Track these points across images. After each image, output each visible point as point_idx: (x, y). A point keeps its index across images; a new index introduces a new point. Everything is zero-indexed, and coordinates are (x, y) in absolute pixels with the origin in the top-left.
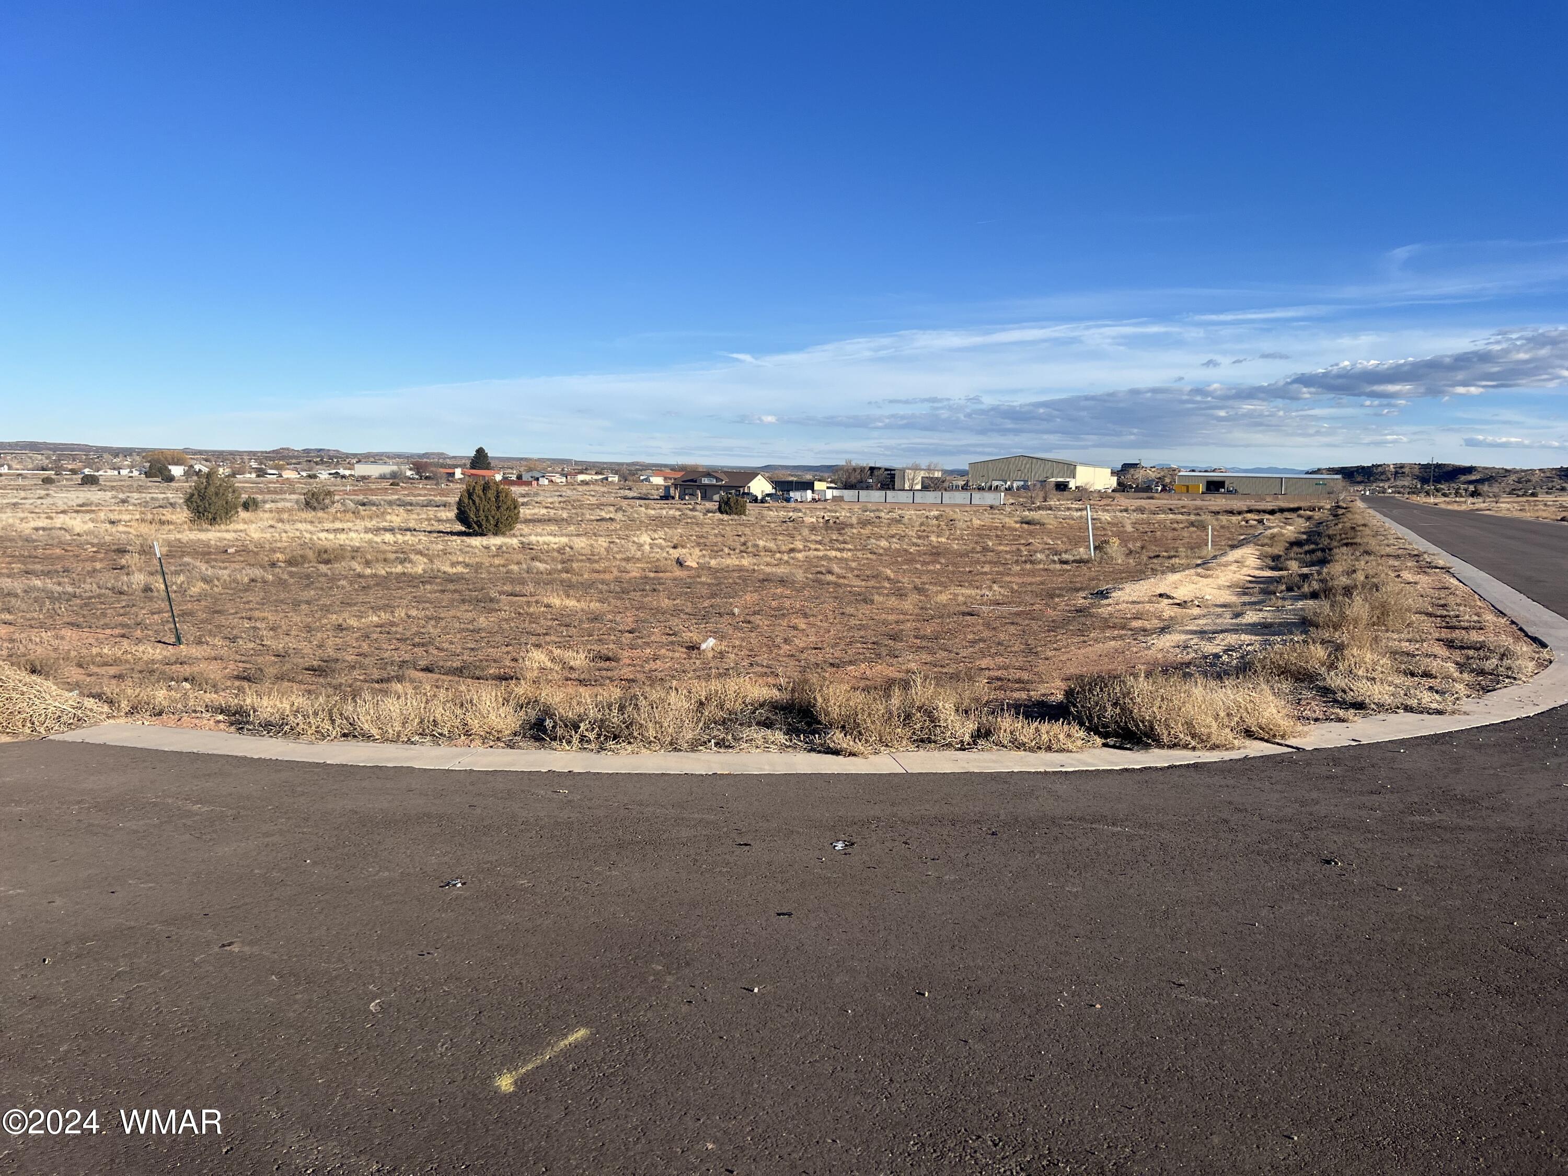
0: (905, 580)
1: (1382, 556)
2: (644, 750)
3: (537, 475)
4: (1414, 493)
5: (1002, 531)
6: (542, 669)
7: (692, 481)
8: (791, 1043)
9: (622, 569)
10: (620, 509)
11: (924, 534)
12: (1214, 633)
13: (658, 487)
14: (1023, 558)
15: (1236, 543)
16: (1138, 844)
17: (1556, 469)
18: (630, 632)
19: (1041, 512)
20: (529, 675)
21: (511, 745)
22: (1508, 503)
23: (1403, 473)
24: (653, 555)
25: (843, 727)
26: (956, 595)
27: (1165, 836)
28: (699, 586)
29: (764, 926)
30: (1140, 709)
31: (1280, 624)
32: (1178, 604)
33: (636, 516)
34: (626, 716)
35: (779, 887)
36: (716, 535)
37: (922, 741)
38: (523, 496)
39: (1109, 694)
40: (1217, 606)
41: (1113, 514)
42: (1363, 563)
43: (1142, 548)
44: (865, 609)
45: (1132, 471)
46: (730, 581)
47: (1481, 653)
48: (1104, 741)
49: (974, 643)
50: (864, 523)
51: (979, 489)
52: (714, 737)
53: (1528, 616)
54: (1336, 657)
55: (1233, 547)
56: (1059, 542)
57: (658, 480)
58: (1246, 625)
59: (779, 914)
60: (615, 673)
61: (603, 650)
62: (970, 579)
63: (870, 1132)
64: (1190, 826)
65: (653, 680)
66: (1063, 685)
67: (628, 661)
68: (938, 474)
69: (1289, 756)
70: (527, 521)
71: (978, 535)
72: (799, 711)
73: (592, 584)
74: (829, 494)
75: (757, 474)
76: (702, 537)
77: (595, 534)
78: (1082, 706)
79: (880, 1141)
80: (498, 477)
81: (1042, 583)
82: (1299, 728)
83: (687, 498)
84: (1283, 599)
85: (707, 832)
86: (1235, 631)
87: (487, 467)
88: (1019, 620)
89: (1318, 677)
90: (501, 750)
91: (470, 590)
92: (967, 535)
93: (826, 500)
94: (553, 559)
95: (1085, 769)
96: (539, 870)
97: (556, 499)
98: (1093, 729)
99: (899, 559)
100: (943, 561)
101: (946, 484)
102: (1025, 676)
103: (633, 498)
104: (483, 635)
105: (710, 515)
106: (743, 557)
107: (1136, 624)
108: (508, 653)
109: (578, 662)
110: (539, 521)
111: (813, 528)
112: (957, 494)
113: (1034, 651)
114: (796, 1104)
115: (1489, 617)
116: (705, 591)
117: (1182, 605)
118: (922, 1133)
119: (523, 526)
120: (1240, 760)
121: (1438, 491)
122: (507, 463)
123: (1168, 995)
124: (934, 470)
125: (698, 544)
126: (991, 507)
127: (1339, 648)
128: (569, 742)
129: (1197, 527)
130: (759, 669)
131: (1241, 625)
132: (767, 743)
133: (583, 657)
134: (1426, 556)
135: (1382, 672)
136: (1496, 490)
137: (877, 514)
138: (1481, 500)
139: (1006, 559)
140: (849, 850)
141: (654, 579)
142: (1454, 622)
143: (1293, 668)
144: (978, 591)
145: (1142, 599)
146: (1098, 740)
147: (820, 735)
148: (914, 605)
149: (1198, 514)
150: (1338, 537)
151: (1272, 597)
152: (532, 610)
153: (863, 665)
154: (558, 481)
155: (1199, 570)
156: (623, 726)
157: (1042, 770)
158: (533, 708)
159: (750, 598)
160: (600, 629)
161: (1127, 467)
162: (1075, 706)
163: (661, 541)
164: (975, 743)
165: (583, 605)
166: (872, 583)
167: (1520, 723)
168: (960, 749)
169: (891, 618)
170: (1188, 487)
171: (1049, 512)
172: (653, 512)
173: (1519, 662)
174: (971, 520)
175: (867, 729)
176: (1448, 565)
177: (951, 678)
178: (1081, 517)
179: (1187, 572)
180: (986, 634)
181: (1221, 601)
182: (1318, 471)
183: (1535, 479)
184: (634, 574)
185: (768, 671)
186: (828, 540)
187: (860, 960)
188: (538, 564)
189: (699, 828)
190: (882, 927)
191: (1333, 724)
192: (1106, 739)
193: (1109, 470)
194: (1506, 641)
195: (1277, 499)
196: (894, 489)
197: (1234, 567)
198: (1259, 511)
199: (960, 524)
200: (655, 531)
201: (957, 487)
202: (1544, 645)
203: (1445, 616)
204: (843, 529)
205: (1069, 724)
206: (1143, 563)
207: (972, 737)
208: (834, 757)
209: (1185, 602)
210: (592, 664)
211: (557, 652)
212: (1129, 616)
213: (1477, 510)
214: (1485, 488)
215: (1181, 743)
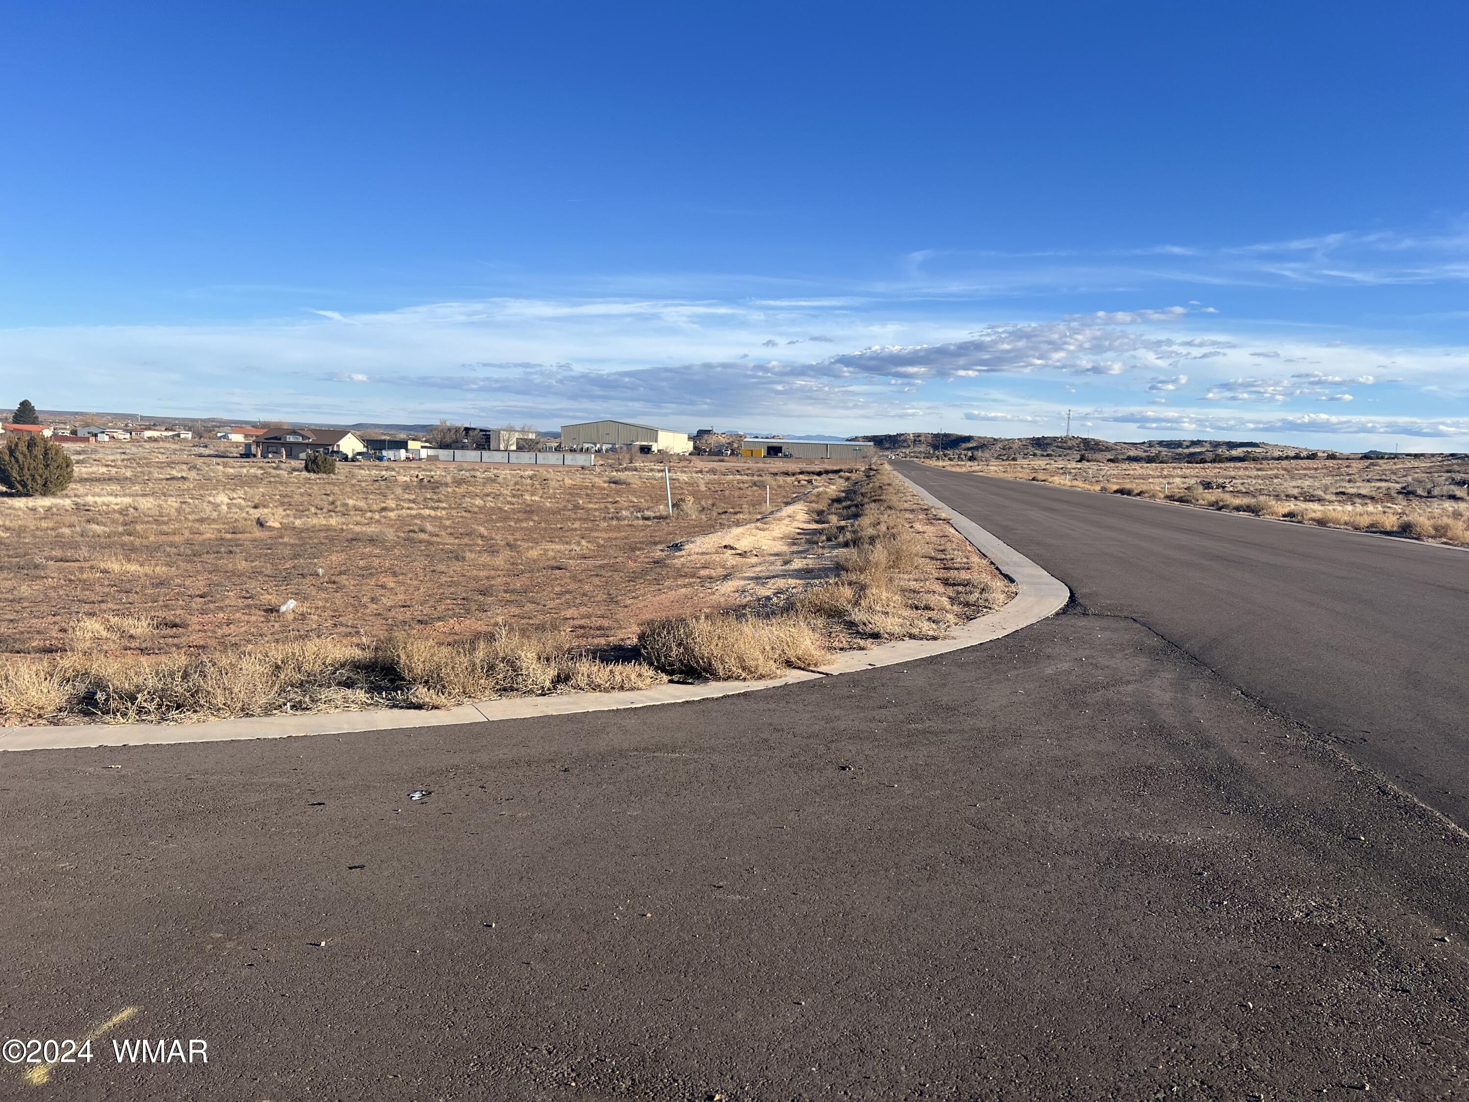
0: (499, 537)
1: (901, 510)
2: (212, 718)
3: (94, 430)
4: (928, 458)
5: (591, 490)
6: (97, 639)
7: (275, 438)
8: (357, 990)
9: (195, 530)
10: (193, 467)
11: (519, 493)
12: (767, 578)
13: (237, 445)
14: (611, 515)
15: (789, 500)
16: (692, 767)
17: (1029, 439)
18: (201, 597)
19: (627, 473)
20: (80, 646)
21: (55, 722)
22: (995, 466)
23: (920, 441)
24: (231, 515)
25: (427, 682)
26: (546, 550)
27: (716, 758)
28: (281, 547)
29: (334, 881)
30: (700, 647)
31: (820, 569)
32: (740, 554)
33: (212, 474)
34: (191, 684)
35: (353, 842)
36: (302, 495)
37: (505, 690)
38: (79, 453)
39: (674, 636)
40: (771, 555)
41: (689, 475)
42: (886, 516)
43: (713, 505)
44: (457, 566)
45: (706, 436)
46: (316, 541)
47: (968, 588)
48: (670, 678)
49: (560, 595)
50: (459, 482)
51: (571, 451)
52: (290, 701)
53: (1002, 557)
54: (860, 596)
55: (787, 504)
56: (643, 500)
57: (237, 438)
58: (793, 571)
59: (350, 868)
60: (183, 640)
61: (170, 616)
62: (560, 535)
63: (432, 1062)
64: (736, 747)
65: (224, 646)
66: (637, 629)
67: (198, 627)
68: (532, 436)
69: (820, 681)
70: (82, 480)
71: (570, 494)
72: (382, 669)
73: (159, 547)
74: (424, 453)
75: (347, 433)
76: (287, 496)
77: (164, 495)
78: (652, 648)
79: (440, 1068)
80: (48, 433)
81: (626, 538)
82: (829, 656)
83: (270, 456)
84: (823, 548)
85: (278, 796)
86: (784, 576)
87: (34, 421)
88: (603, 572)
89: (846, 613)
90: (42, 728)
91: (9, 556)
92: (560, 494)
93: (420, 459)
94: (114, 521)
95: (652, 704)
96: (84, 850)
97: (118, 456)
98: (661, 668)
99: (494, 517)
100: (536, 518)
101: (540, 446)
102: (606, 623)
103: (209, 456)
104: (25, 605)
105: (296, 473)
106: (331, 517)
107: (703, 573)
108: (55, 623)
109: (139, 630)
110: (98, 480)
111: (406, 487)
112: (550, 455)
113: (615, 600)
114: (359, 1048)
115: (975, 559)
116: (287, 552)
117: (743, 555)
118: (482, 1054)
119: (78, 486)
120: (781, 687)
121: (945, 456)
122: (58, 417)
123: (709, 897)
124: (528, 432)
125: (282, 504)
126: (583, 468)
127: (863, 588)
128: (124, 715)
129: (759, 486)
130: (343, 629)
131: (789, 570)
132: (347, 702)
133: (145, 625)
134: (933, 510)
135: (894, 607)
136: (987, 455)
137: (472, 473)
138: (976, 463)
139: (595, 516)
140: (426, 799)
141: (230, 540)
142: (950, 564)
143: (827, 606)
144: (567, 547)
145: (710, 551)
146: (665, 677)
147: (402, 691)
148: (505, 562)
149: (761, 476)
150: (869, 495)
151: (815, 546)
152: (85, 576)
153: (452, 621)
154: (121, 437)
155: (759, 524)
156: (188, 694)
157: (615, 708)
158: (83, 681)
159: (336, 558)
160: (166, 595)
161: (702, 433)
162: (645, 648)
163: (240, 500)
164: (555, 688)
165: (148, 569)
166: (466, 540)
167: (991, 644)
168: (541, 695)
169: (482, 574)
170: (752, 451)
171: (635, 473)
172: (231, 471)
173: (994, 594)
174: (563, 480)
175: (450, 682)
176: (948, 517)
177: (536, 629)
178: (662, 478)
179: (748, 526)
180: (572, 586)
181: (775, 550)
182: (855, 439)
183: (1015, 446)
184: (208, 535)
185: (353, 631)
186: (422, 498)
187: (431, 902)
188: (95, 527)
189: (269, 792)
190: (454, 867)
191: (855, 652)
192: (671, 676)
193: (686, 436)
194: (985, 578)
195: (823, 462)
196: (489, 449)
197: (786, 521)
198: (809, 473)
199: (553, 484)
200: (233, 490)
201: (550, 448)
202: (1012, 581)
203: (943, 559)
204: (438, 487)
205: (640, 664)
206: (713, 518)
207: (552, 682)
208: (417, 711)
209: (745, 552)
210: (156, 632)
211: (114, 620)
212: (698, 565)
213: (973, 472)
214: (979, 454)
215: (734, 675)
